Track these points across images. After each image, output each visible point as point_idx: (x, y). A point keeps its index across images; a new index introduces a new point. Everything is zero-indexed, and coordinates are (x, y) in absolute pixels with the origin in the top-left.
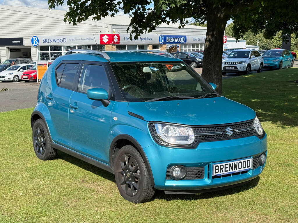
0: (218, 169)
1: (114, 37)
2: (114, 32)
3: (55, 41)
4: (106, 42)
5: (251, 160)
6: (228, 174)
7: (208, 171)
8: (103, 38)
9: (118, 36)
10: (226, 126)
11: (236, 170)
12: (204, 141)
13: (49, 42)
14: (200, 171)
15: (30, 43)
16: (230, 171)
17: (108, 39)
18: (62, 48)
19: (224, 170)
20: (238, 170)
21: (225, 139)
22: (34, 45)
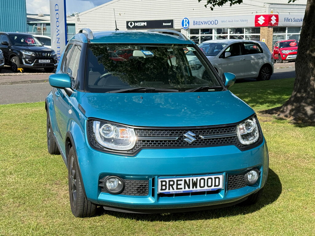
0: (165, 185)
1: (272, 18)
2: (272, 12)
3: (205, 23)
4: (261, 24)
5: (221, 177)
6: (182, 192)
7: (152, 187)
8: (259, 19)
9: (277, 16)
10: (186, 130)
11: (195, 189)
12: (149, 147)
13: (200, 24)
14: (143, 186)
15: (180, 25)
16: (185, 188)
17: (264, 20)
18: (213, 31)
19: (175, 186)
20: (199, 189)
21: (182, 147)
22: (184, 28)
